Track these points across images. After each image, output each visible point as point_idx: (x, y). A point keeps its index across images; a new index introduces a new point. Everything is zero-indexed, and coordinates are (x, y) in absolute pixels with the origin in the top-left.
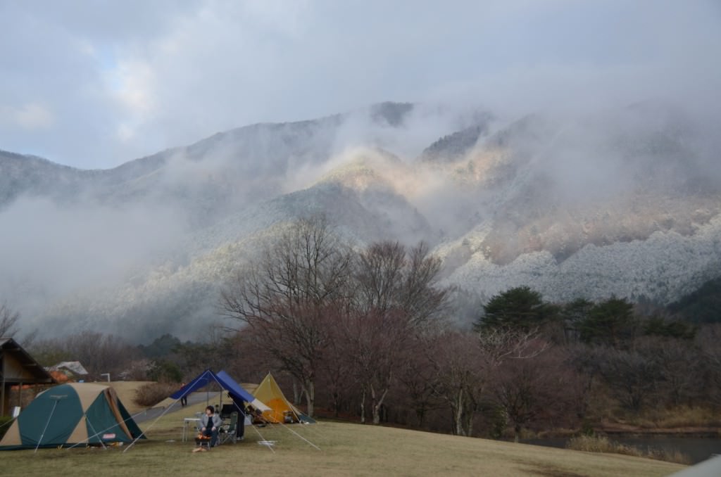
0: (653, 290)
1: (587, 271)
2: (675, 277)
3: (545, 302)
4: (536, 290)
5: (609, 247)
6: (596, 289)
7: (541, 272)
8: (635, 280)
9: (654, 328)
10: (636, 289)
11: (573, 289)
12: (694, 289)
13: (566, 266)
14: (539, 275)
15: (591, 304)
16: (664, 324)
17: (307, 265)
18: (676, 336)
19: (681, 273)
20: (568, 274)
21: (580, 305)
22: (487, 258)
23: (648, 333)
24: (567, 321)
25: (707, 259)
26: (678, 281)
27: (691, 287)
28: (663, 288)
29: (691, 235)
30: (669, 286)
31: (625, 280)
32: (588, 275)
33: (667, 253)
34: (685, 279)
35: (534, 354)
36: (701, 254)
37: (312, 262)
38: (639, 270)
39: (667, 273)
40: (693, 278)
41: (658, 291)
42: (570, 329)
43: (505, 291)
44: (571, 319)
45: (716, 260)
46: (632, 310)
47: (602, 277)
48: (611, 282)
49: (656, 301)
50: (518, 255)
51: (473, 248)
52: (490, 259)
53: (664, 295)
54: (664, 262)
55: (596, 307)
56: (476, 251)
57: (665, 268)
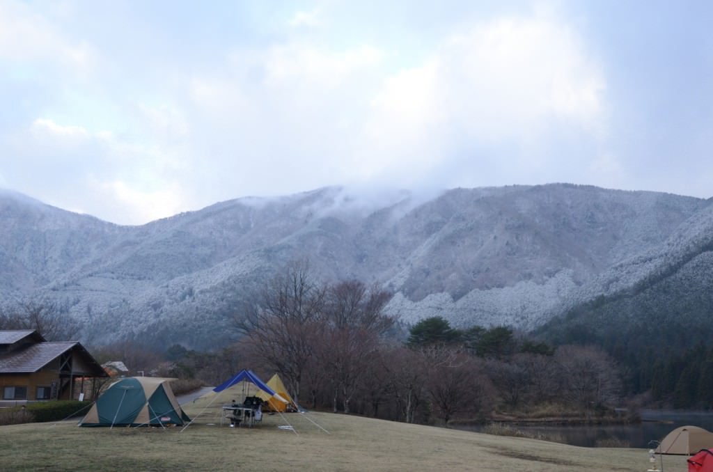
0: (518, 322)
1: (474, 308)
2: (532, 313)
3: (452, 328)
4: (447, 319)
5: (489, 291)
6: (480, 320)
7: (442, 307)
8: (506, 314)
9: (529, 348)
10: (507, 321)
11: (464, 320)
12: (545, 322)
13: (460, 303)
14: (441, 309)
15: (484, 330)
16: (533, 345)
17: (294, 294)
18: (542, 353)
19: (536, 310)
20: (461, 309)
21: (477, 330)
22: (405, 296)
23: (524, 351)
24: (467, 342)
25: (553, 301)
26: (534, 315)
27: (543, 320)
28: (525, 320)
29: (543, 284)
30: (529, 319)
31: (500, 314)
32: (475, 310)
33: (528, 297)
34: (539, 314)
36: (550, 297)
37: (298, 293)
38: (509, 307)
39: (527, 310)
40: (544, 314)
41: (521, 323)
42: (470, 347)
43: (425, 320)
44: (470, 340)
45: (560, 302)
46: (511, 335)
47: (484, 311)
48: (490, 316)
49: (520, 329)
50: (427, 295)
51: (395, 289)
52: (407, 297)
53: (525, 325)
54: (525, 302)
55: (488, 332)
56: (398, 291)
57: (526, 306)
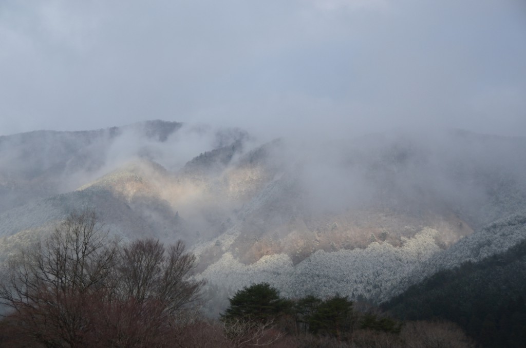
0: (369, 291)
1: (317, 273)
2: (387, 281)
3: (281, 298)
4: (275, 286)
5: (336, 253)
6: (324, 288)
7: (279, 272)
8: (356, 282)
9: (370, 323)
10: (356, 290)
11: (305, 287)
12: (401, 292)
13: (304, 264)
14: (278, 274)
15: (319, 301)
16: (377, 320)
17: (75, 257)
18: (386, 330)
19: (391, 278)
20: (302, 274)
21: (310, 301)
22: (235, 258)
23: (364, 327)
24: (299, 314)
25: (412, 268)
26: (389, 284)
27: (399, 289)
28: (377, 289)
29: (400, 247)
30: (382, 288)
31: (347, 282)
32: (318, 276)
33: (382, 261)
34: (395, 283)
35: (270, 342)
36: (407, 262)
37: (80, 255)
38: (359, 274)
39: (381, 277)
40: (401, 282)
41: (374, 292)
42: (301, 321)
43: (249, 287)
44: (302, 313)
45: (419, 268)
46: (351, 307)
47: (329, 278)
48: (336, 283)
49: (371, 300)
50: (261, 256)
51: (224, 249)
52: (238, 259)
53: (378, 295)
54: (378, 268)
55: (323, 303)
56: (226, 251)
57: (379, 272)
